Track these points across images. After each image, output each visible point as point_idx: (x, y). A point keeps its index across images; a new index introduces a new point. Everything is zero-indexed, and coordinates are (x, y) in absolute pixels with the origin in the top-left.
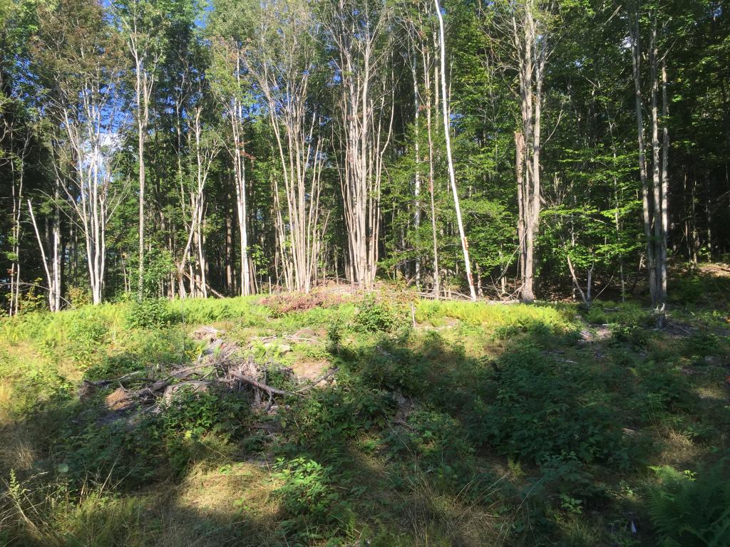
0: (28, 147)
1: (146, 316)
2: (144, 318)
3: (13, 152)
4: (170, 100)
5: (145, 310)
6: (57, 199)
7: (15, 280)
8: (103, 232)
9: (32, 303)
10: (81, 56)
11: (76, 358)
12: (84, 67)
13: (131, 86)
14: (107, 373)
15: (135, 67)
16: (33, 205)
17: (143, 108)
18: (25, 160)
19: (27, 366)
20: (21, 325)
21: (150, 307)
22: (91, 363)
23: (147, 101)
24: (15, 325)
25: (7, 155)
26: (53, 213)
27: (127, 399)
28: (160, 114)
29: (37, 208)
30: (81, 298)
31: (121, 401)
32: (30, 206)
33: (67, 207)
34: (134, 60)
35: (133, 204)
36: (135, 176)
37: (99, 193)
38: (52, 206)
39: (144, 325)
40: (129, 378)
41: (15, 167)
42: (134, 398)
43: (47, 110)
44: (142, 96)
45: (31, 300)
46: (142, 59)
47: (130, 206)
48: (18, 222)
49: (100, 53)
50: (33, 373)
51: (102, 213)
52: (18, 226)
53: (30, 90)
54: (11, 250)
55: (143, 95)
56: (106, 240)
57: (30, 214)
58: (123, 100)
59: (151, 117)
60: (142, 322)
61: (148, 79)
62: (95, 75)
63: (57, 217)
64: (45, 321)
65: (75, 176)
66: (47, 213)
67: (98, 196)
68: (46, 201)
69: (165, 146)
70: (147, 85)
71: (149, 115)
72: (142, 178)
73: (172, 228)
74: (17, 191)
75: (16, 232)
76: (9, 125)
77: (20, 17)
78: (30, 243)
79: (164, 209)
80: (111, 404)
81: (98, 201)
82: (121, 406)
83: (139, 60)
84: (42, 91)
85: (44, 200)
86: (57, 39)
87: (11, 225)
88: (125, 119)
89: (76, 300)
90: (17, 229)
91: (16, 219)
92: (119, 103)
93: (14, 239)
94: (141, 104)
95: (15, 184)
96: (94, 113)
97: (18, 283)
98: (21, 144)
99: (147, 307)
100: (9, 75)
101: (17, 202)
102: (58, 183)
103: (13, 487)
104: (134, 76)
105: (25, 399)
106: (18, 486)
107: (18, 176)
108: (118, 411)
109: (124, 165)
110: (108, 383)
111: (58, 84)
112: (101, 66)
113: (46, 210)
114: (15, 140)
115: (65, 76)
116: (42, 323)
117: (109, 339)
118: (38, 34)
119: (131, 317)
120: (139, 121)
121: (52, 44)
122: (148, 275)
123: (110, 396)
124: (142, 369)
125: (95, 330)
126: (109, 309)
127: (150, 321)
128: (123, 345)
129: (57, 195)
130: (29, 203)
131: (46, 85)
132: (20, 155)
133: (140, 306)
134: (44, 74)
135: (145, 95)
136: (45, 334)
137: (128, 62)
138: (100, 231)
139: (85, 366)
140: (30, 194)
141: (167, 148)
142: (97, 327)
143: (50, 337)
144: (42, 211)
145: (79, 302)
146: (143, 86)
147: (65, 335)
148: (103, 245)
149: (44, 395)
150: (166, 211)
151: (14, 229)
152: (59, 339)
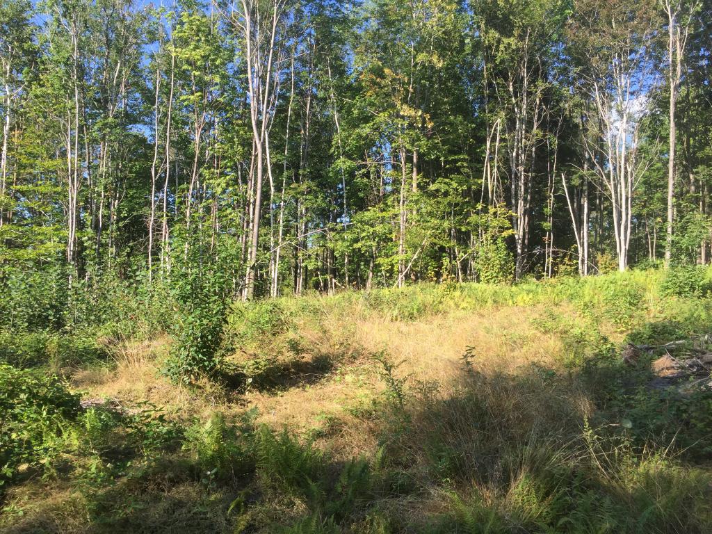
0: (562, 126)
1: (682, 284)
2: (679, 286)
3: (549, 131)
4: (704, 51)
5: (681, 278)
6: (585, 171)
7: (549, 247)
8: (629, 200)
9: (568, 267)
10: (612, 28)
11: (616, 321)
12: (614, 37)
13: (662, 45)
14: (649, 339)
15: (667, 24)
16: (566, 179)
17: (675, 66)
18: (559, 138)
19: (571, 324)
20: (560, 287)
21: (687, 275)
22: (630, 327)
23: (679, 57)
24: (555, 287)
25: (544, 136)
26: (582, 184)
27: (673, 367)
28: (693, 68)
29: (568, 180)
30: (607, 264)
31: (667, 369)
32: (563, 179)
33: (595, 177)
34: (667, 17)
35: (657, 169)
36: (665, 140)
37: (627, 160)
38: (581, 177)
39: (680, 293)
40: (673, 346)
41: (550, 145)
42: (682, 368)
43: (578, 88)
44: (674, 53)
45: (567, 265)
46: (675, 14)
47: (654, 170)
48: (552, 194)
49: (632, 19)
50: (577, 331)
51: (629, 180)
52: (552, 198)
53: (564, 71)
54: (546, 221)
55: (676, 51)
56: (632, 206)
57: (563, 186)
58: (652, 62)
59: (683, 73)
60: (677, 290)
61: (682, 33)
62: (626, 43)
63: (585, 188)
64: (580, 285)
65: (602, 146)
66: (577, 184)
67: (625, 164)
68: (576, 174)
69: (697, 101)
70: (680, 40)
71: (682, 71)
72: (672, 140)
73: (703, 192)
74: (552, 167)
75: (550, 203)
76: (547, 107)
77: (557, 5)
78: (561, 213)
79: (694, 170)
80: (657, 370)
81: (626, 168)
82: (668, 373)
83: (672, 16)
84: (574, 71)
85: (575, 173)
86: (589, 17)
87: (545, 198)
88: (655, 81)
89: (604, 266)
90: (551, 201)
91: (550, 192)
92: (649, 64)
93: (548, 210)
94: (673, 61)
95: (550, 161)
96: (623, 81)
97: (551, 250)
98: (556, 124)
99: (682, 275)
100: (547, 62)
101: (552, 177)
102: (587, 155)
103: (587, 432)
104: (667, 34)
105: (573, 354)
106: (591, 431)
107: (552, 153)
108: (665, 378)
109: (652, 129)
110: (652, 348)
111: (589, 60)
112: (632, 32)
113: (576, 182)
114: (551, 121)
115: (597, 50)
116: (577, 286)
117: (645, 305)
118: (573, 16)
119: (665, 284)
120: (671, 80)
121: (585, 23)
122: (684, 241)
123: (656, 362)
124: (685, 338)
125: (630, 295)
126: (638, 275)
127: (687, 290)
128: (661, 312)
129: (586, 166)
130: (563, 177)
131: (578, 63)
132: (555, 134)
133: (675, 273)
134: (577, 54)
135: (678, 51)
136: (583, 296)
137: (660, 20)
138: (627, 199)
139: (624, 329)
140: (563, 168)
141: (699, 104)
142: (632, 293)
143: (587, 299)
144: (573, 183)
145: (606, 268)
146: (676, 42)
147: (602, 299)
148: (630, 212)
149: (589, 352)
150: (697, 173)
151: (548, 201)
152: (595, 301)
